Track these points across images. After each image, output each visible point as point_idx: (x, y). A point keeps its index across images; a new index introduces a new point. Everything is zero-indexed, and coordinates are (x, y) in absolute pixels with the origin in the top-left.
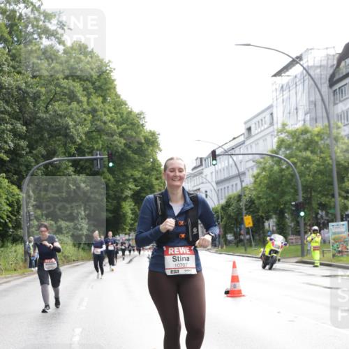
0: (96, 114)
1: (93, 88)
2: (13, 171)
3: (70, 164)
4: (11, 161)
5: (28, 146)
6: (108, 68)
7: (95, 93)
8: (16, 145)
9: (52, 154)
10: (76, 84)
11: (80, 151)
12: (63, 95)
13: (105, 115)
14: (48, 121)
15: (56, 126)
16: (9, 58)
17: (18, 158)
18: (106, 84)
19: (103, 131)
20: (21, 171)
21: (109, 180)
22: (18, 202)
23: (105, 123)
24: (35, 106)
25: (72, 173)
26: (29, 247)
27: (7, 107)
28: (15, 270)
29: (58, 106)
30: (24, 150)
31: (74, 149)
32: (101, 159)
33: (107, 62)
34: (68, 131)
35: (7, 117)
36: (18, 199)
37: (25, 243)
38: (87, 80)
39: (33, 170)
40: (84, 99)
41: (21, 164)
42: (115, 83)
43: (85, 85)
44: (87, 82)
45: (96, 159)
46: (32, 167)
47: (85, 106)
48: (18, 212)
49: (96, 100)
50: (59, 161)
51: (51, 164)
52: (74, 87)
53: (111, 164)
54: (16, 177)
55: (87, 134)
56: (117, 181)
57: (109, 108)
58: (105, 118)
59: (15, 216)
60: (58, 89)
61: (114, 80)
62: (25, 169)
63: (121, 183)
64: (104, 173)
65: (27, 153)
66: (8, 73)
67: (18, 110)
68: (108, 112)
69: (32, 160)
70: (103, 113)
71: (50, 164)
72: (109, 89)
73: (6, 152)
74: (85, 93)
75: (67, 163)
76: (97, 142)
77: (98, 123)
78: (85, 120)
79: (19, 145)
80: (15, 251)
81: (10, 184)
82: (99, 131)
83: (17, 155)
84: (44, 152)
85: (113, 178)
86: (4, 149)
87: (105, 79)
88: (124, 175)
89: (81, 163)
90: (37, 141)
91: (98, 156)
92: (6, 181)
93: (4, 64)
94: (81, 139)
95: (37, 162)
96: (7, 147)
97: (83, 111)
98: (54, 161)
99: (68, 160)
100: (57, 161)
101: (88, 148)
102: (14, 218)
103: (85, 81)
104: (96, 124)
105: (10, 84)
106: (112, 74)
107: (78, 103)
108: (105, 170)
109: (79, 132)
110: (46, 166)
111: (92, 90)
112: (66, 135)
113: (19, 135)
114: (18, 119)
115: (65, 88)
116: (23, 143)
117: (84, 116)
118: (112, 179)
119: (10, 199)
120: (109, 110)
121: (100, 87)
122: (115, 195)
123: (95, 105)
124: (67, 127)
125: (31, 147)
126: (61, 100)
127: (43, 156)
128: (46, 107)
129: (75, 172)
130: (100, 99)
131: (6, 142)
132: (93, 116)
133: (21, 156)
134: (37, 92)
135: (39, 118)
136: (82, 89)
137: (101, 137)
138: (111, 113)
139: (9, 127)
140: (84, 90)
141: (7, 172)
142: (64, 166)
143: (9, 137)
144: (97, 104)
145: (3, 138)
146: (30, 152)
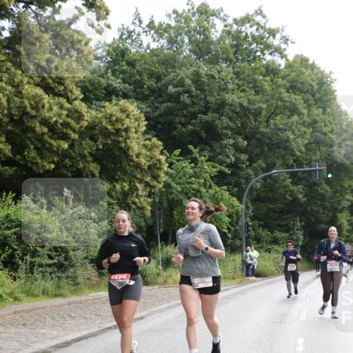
0: (316, 126)
1: (313, 100)
2: (233, 184)
3: (288, 176)
4: (232, 174)
5: (248, 160)
6: (329, 79)
7: (315, 105)
8: (238, 159)
9: (270, 166)
10: (297, 97)
11: (298, 162)
12: (284, 109)
13: (325, 126)
14: (269, 135)
15: (276, 139)
16: (234, 76)
17: (238, 171)
18: (327, 94)
19: (322, 142)
20: (241, 184)
21: (327, 191)
22: (237, 213)
23: (325, 134)
24: (255, 121)
25: (290, 184)
26: (246, 257)
27: (229, 123)
28: (233, 278)
29: (278, 120)
30: (244, 163)
31: (292, 161)
32: (320, 170)
33: (328, 73)
34: (288, 144)
35: (229, 132)
36: (237, 210)
37: (242, 253)
38: (307, 92)
39: (252, 182)
40: (305, 111)
41: (242, 178)
42: (336, 93)
43: (306, 97)
44: (307, 94)
45: (315, 171)
46: (252, 179)
47: (306, 118)
48: (237, 223)
49: (317, 111)
50: (279, 173)
51: (270, 176)
52: (296, 99)
53: (330, 176)
54: (236, 189)
55: (306, 146)
56: (334, 193)
57: (328, 119)
58: (325, 129)
59: (234, 226)
60: (279, 103)
61: (335, 91)
62: (245, 181)
63: (338, 194)
64: (321, 184)
65: (247, 166)
66: (232, 90)
67: (240, 125)
68: (328, 123)
69: (252, 172)
70: (323, 124)
71: (268, 176)
72: (329, 100)
73: (227, 166)
74: (305, 105)
75: (285, 175)
76: (315, 154)
77: (318, 134)
78: (305, 133)
79: (239, 159)
80: (234, 260)
81: (230, 196)
82: (318, 142)
83: (238, 168)
84: (264, 165)
85: (331, 188)
86: (225, 162)
87: (325, 90)
88: (341, 186)
89: (299, 174)
90: (257, 155)
91: (317, 168)
92: (227, 193)
93: (229, 82)
94: (300, 151)
95: (256, 175)
96: (228, 160)
97: (303, 124)
98: (273, 173)
99: (286, 172)
100: (276, 173)
101: (306, 160)
102: (233, 229)
103: (305, 93)
104: (315, 136)
105: (233, 101)
106: (333, 85)
107: (299, 116)
108: (323, 181)
109: (298, 144)
110: (265, 179)
111: (312, 102)
112: (286, 148)
113: (240, 149)
114: (240, 134)
115: (287, 102)
116: (244, 157)
117: (304, 129)
118: (329, 190)
119: (230, 210)
120: (329, 121)
121: (320, 99)
122: (332, 206)
123: (315, 117)
124: (288, 140)
125: (251, 160)
126: (281, 113)
127: (262, 169)
128: (267, 121)
129: (292, 183)
130: (321, 110)
131: (228, 157)
132: (313, 128)
133: (241, 169)
134: (258, 108)
135: (260, 132)
136: (302, 101)
137: (319, 149)
138: (331, 124)
139: (231, 141)
140: (305, 103)
141: (228, 184)
142: (282, 178)
143: (231, 152)
144: (318, 115)
145: (226, 152)
146: (250, 165)
